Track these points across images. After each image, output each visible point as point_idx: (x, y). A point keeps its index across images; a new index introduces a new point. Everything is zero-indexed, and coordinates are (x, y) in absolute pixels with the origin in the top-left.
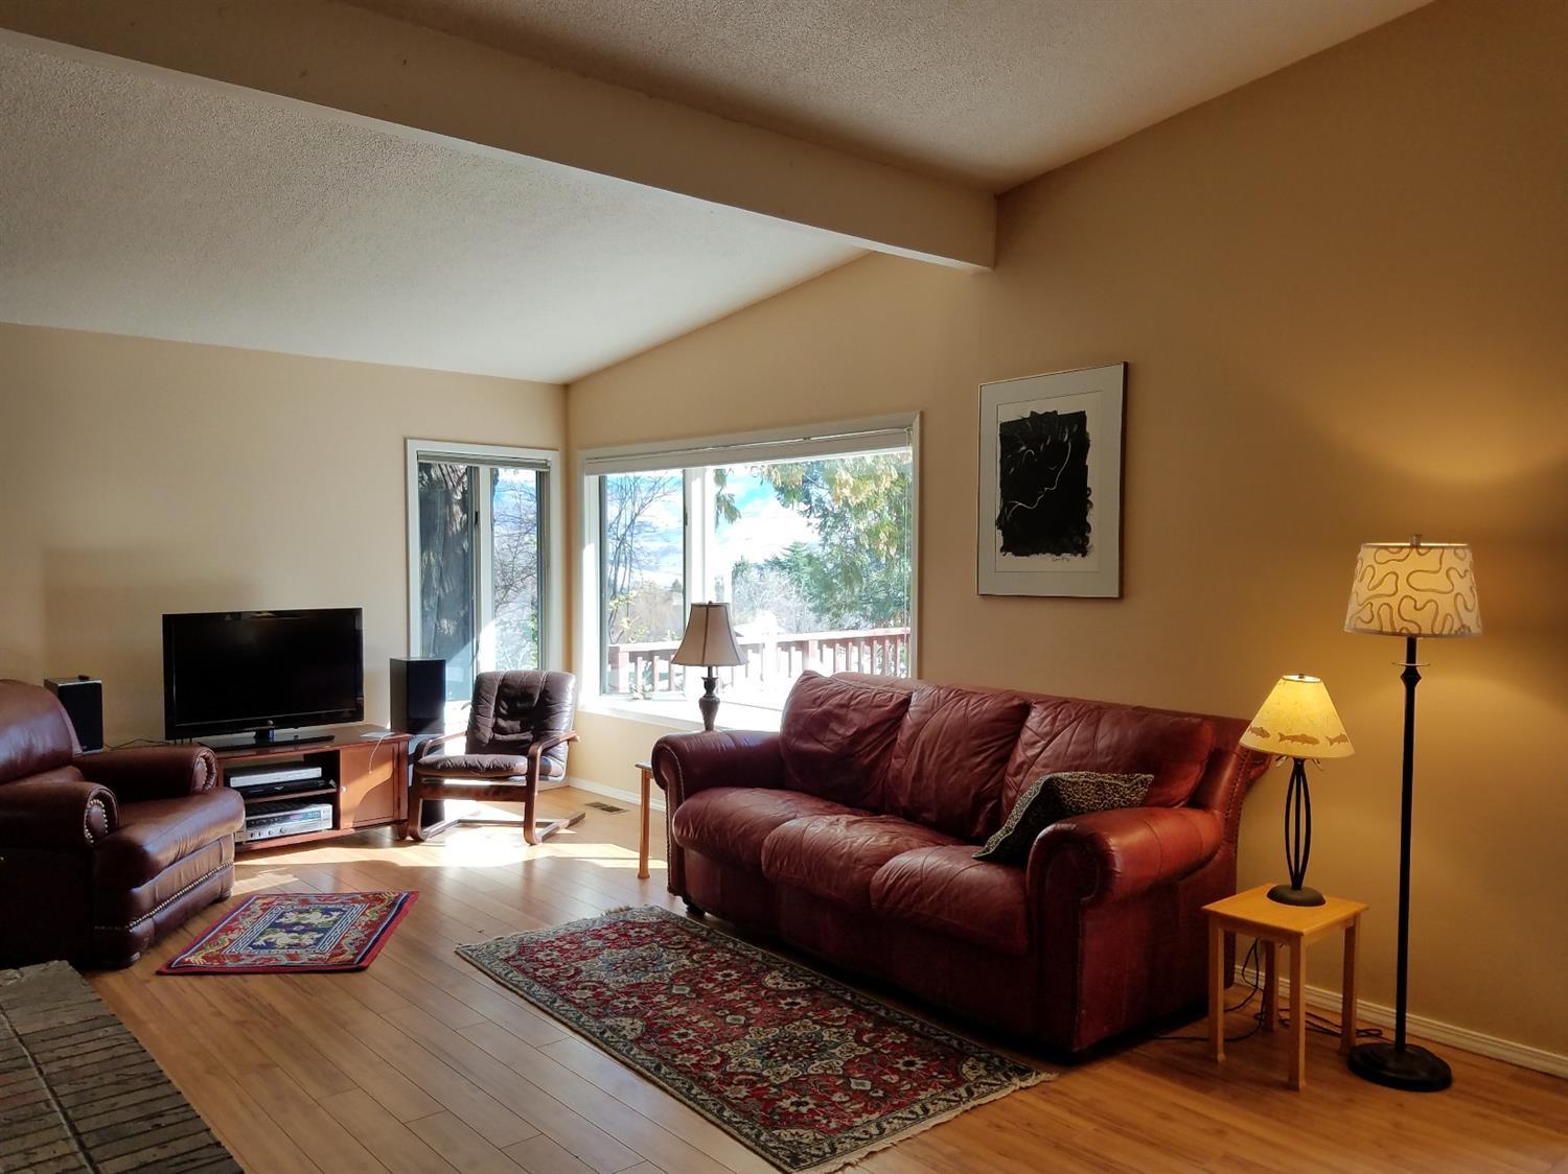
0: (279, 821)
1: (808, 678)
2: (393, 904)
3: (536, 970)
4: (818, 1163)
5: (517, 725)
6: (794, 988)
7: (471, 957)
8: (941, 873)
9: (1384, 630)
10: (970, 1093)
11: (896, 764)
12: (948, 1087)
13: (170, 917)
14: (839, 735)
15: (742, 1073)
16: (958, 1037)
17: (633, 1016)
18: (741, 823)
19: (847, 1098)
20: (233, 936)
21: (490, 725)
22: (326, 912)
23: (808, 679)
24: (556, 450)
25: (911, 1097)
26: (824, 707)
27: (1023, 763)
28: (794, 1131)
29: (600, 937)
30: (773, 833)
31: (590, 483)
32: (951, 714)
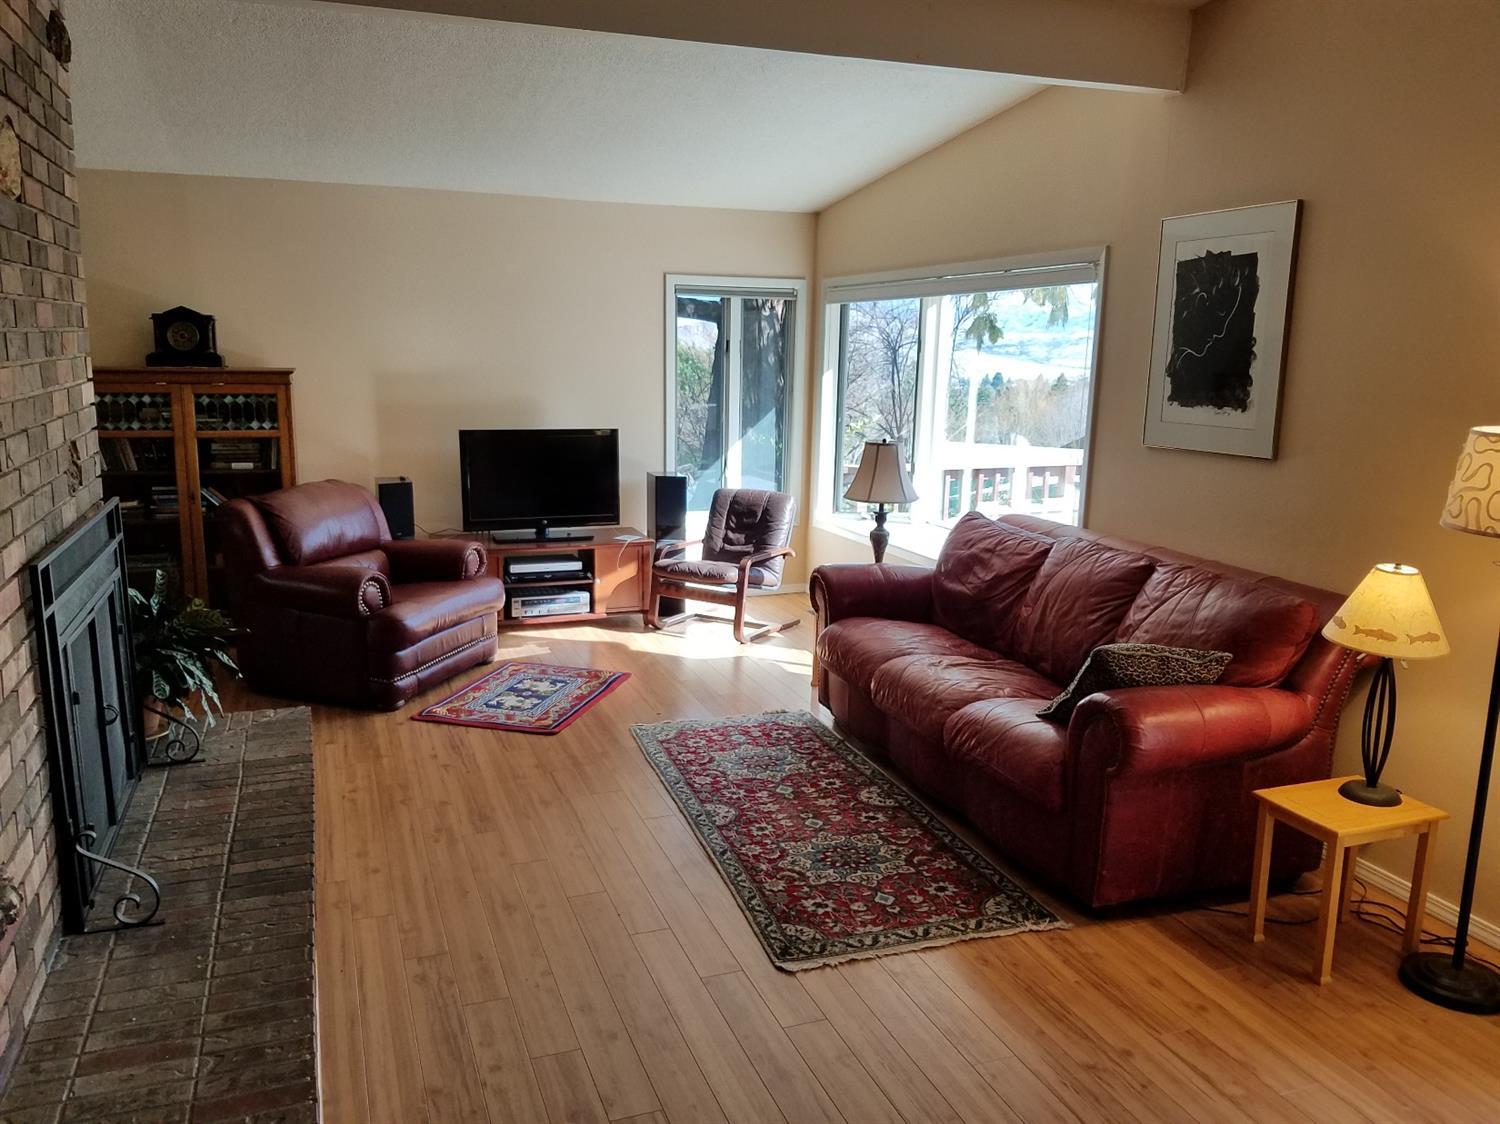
0: (547, 603)
1: (972, 518)
2: (605, 682)
3: (680, 754)
4: (803, 959)
5: (742, 537)
6: (882, 804)
7: (637, 735)
8: (1000, 724)
9: (1470, 528)
10: (979, 925)
11: (1025, 612)
12: (963, 916)
13: (433, 675)
14: (979, 578)
15: (789, 870)
16: (1002, 872)
17: (732, 805)
18: (861, 652)
19: (865, 908)
20: (477, 694)
21: (722, 535)
22: (554, 683)
23: (969, 520)
24: (804, 278)
25: (922, 919)
26: (973, 550)
27: (1130, 625)
28: (799, 928)
29: (747, 733)
30: (883, 666)
31: (832, 312)
32: (1077, 570)
